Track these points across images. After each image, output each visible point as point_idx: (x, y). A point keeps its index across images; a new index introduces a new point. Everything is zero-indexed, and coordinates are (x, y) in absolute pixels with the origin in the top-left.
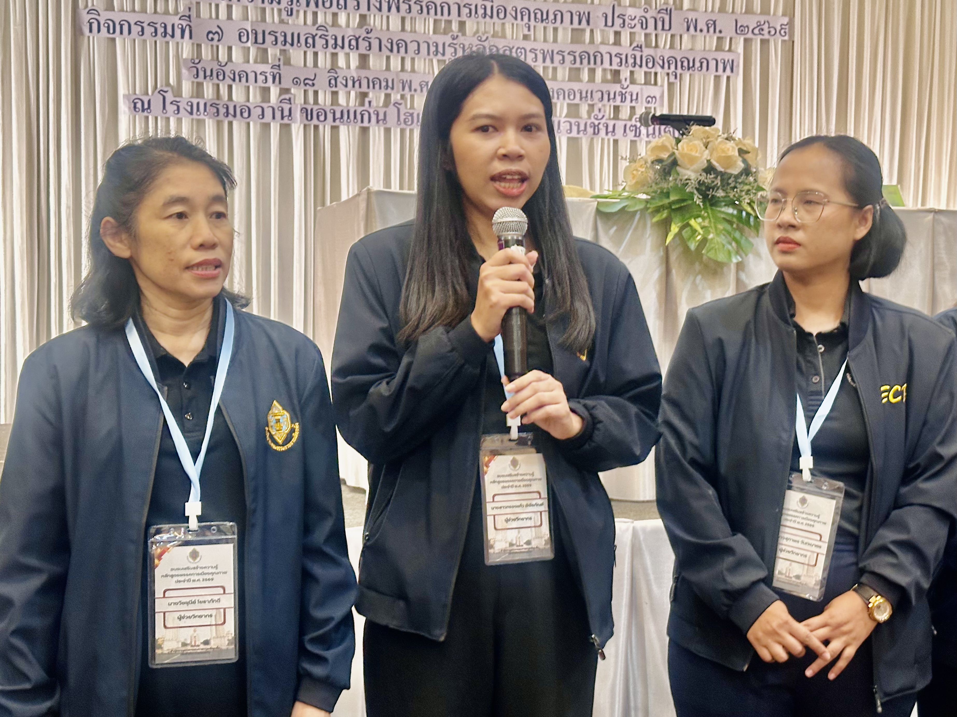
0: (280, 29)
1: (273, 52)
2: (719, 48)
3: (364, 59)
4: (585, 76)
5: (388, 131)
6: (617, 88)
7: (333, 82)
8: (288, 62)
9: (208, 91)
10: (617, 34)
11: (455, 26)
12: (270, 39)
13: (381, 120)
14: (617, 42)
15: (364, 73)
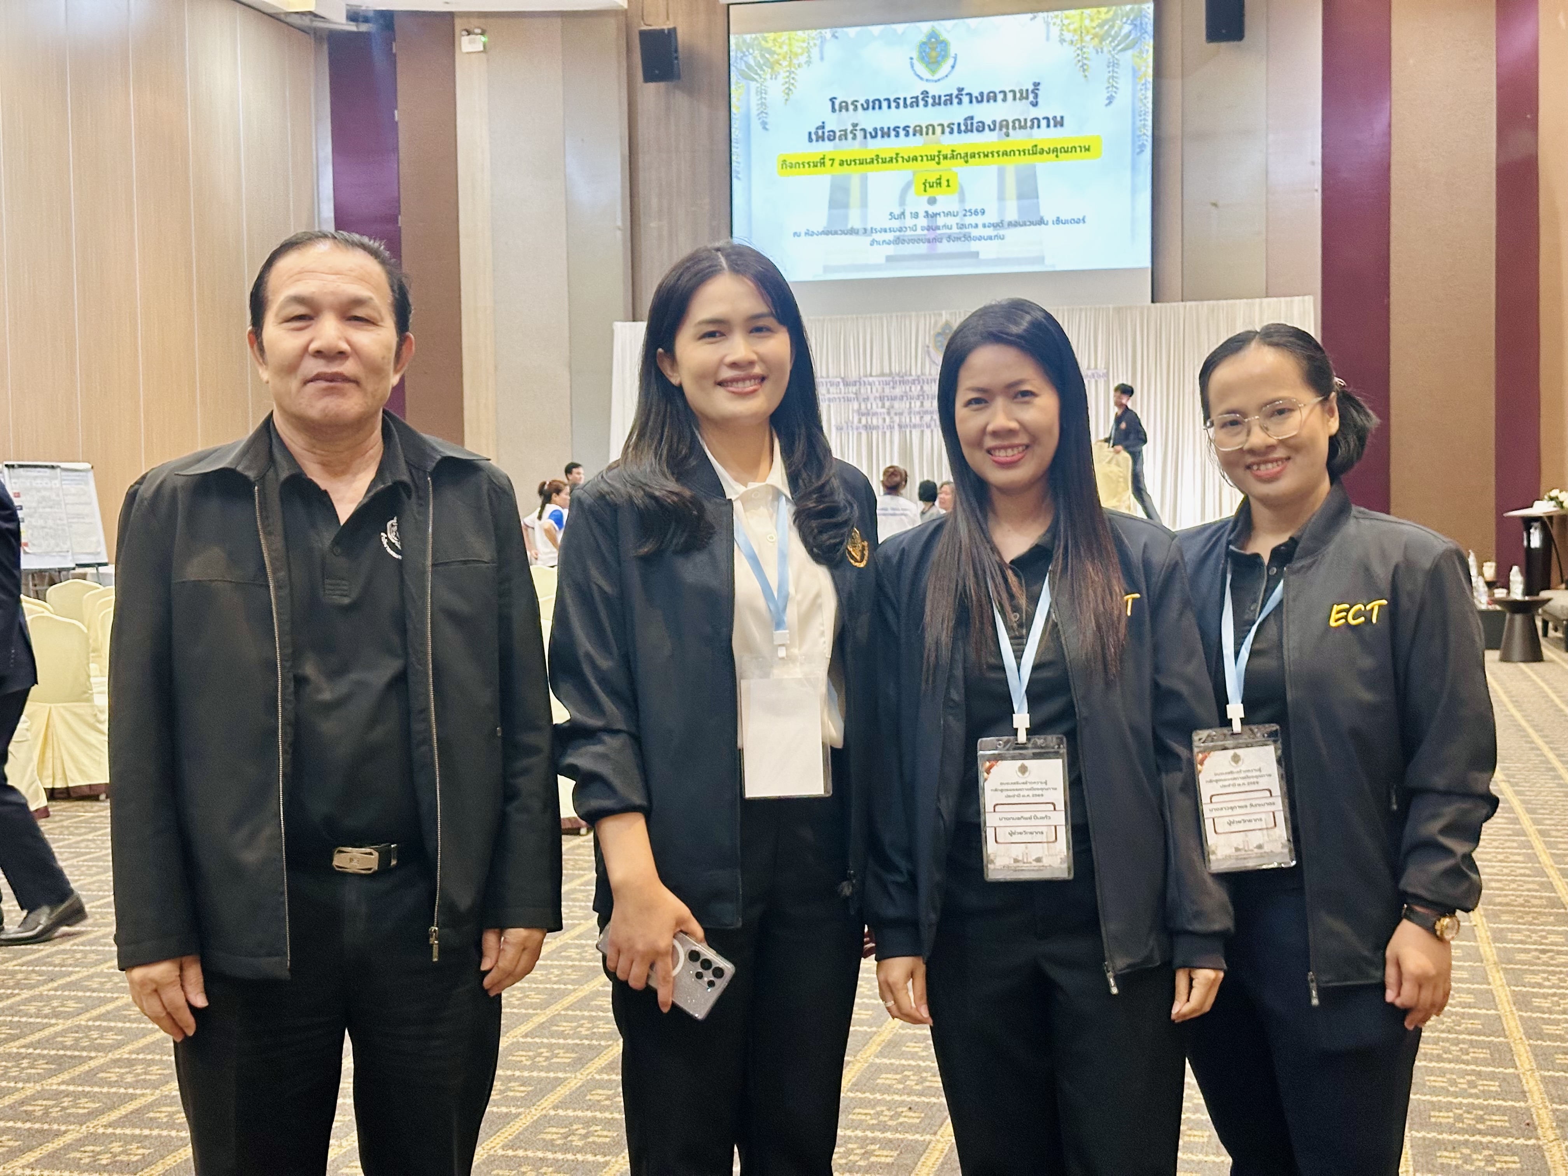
0: (889, 395)
1: (887, 404)
3: (922, 403)
5: (932, 431)
7: (910, 413)
8: (893, 407)
9: (864, 421)
12: (886, 399)
13: (928, 426)
15: (922, 409)
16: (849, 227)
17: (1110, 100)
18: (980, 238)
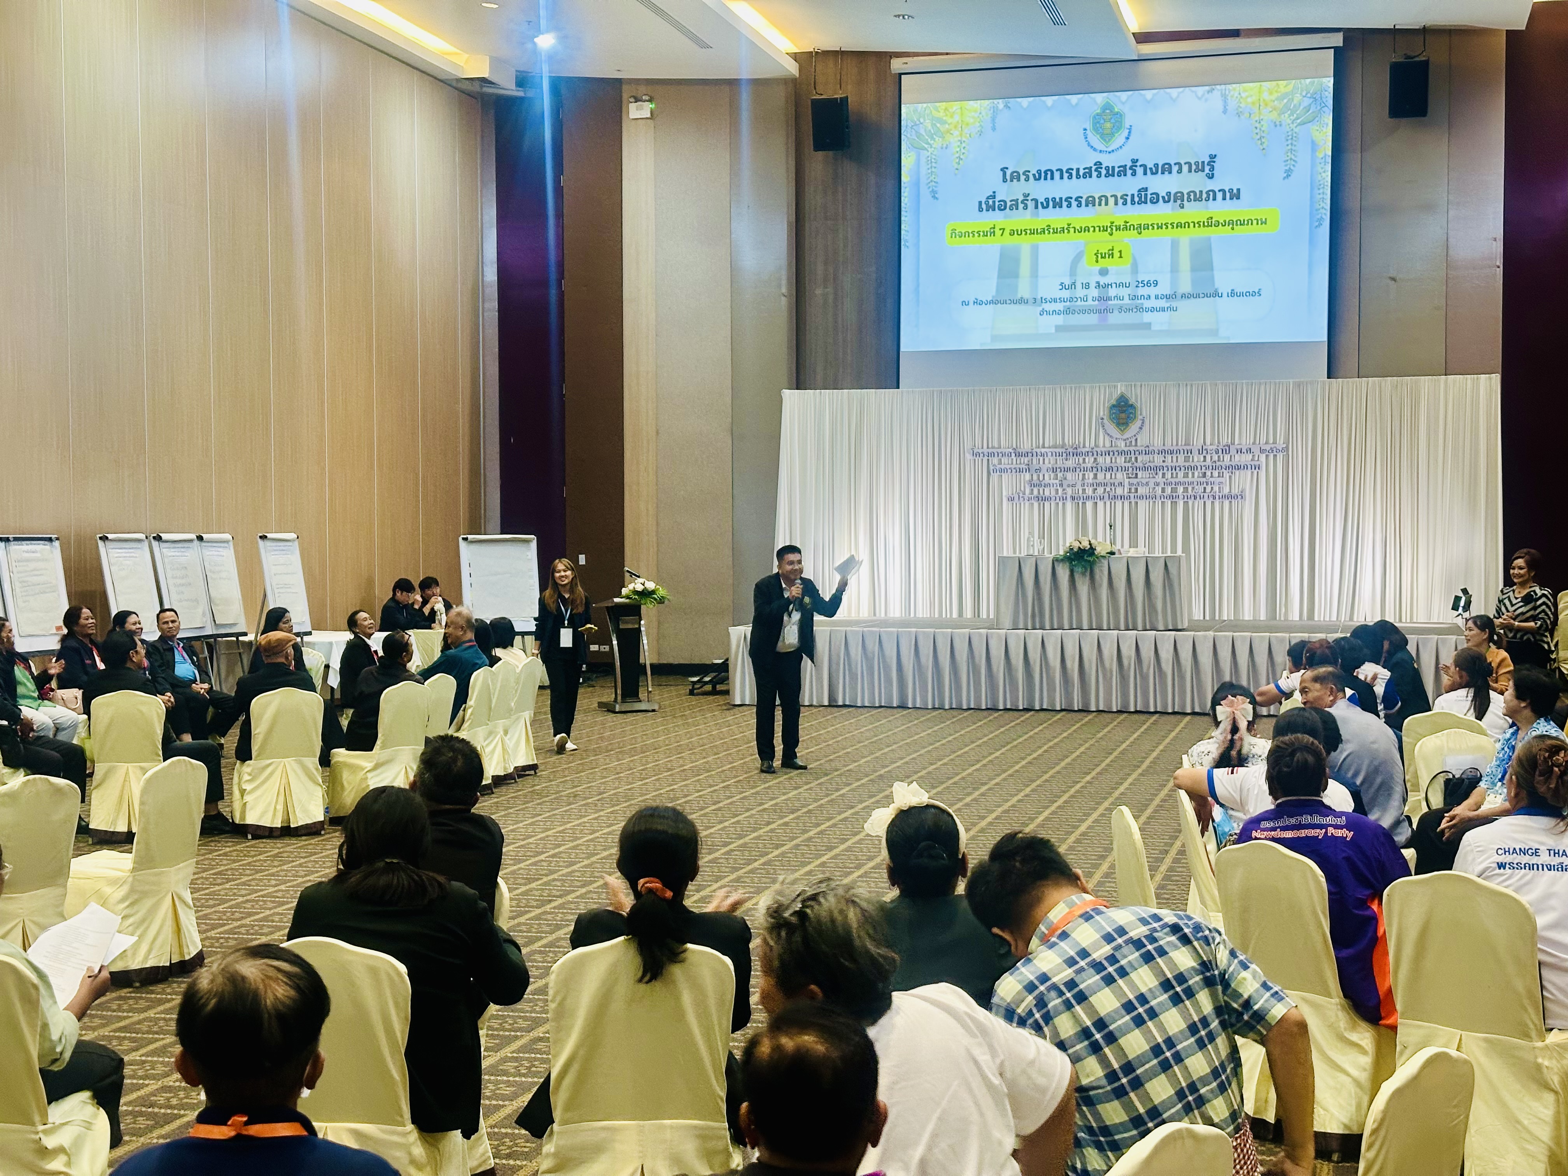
0: (1062, 466)
1: (1060, 475)
2: (1252, 460)
3: (1095, 475)
4: (1190, 475)
6: (1204, 480)
7: (1083, 485)
8: (1065, 479)
9: (1035, 492)
10: (1205, 457)
11: (1133, 459)
12: (1058, 470)
13: (1102, 498)
14: (1205, 461)
15: (1095, 481)
16: (1019, 296)
17: (1288, 174)
18: (1153, 310)
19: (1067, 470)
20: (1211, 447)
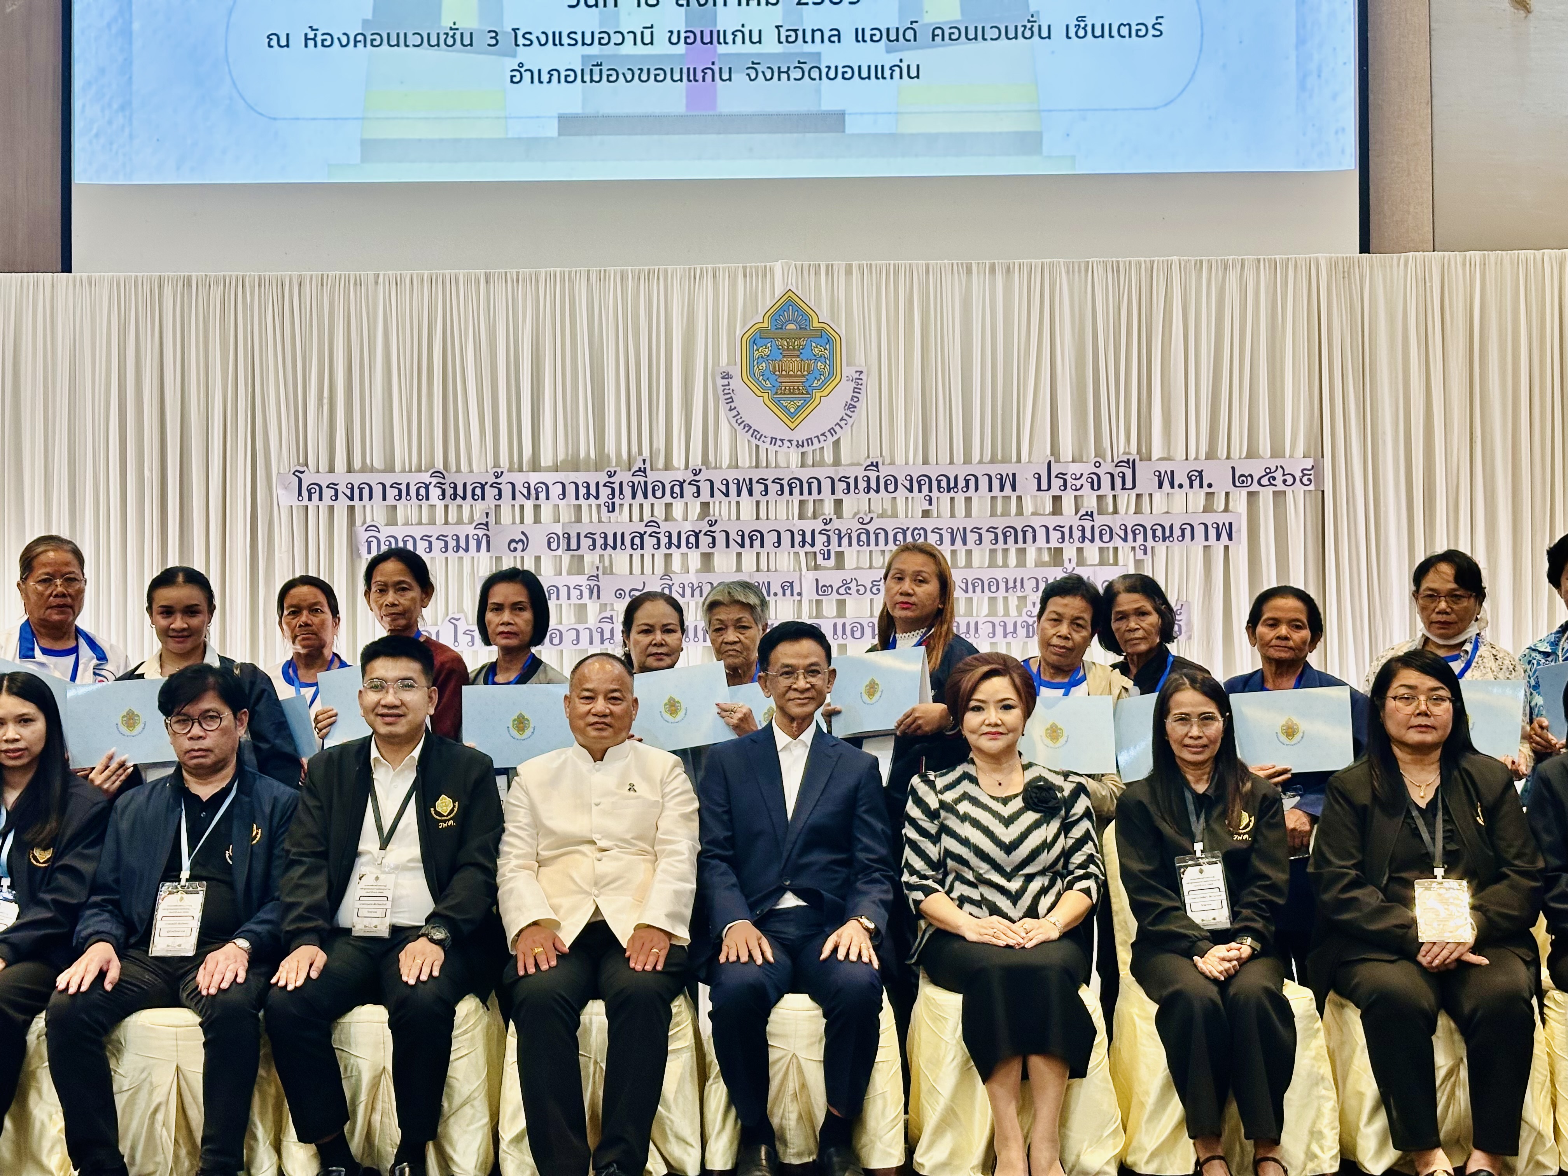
0: (598, 529)
1: (591, 559)
2: (1208, 509)
3: (707, 558)
4: (1012, 559)
8: (609, 571)
10: (1057, 499)
11: (828, 508)
12: (586, 543)
14: (1057, 509)
15: (706, 577)
16: (446, 23)
18: (848, 73)
19: (613, 542)
20: (1075, 469)
